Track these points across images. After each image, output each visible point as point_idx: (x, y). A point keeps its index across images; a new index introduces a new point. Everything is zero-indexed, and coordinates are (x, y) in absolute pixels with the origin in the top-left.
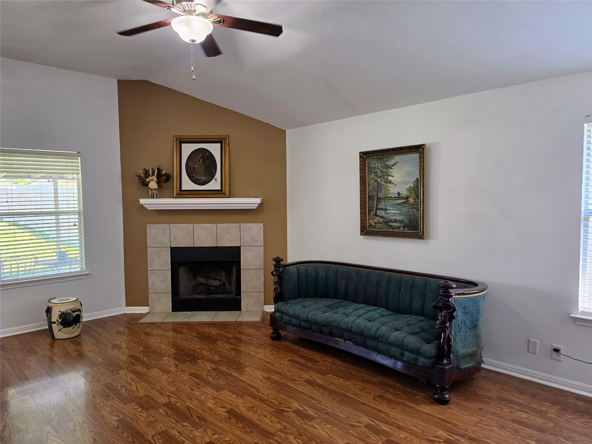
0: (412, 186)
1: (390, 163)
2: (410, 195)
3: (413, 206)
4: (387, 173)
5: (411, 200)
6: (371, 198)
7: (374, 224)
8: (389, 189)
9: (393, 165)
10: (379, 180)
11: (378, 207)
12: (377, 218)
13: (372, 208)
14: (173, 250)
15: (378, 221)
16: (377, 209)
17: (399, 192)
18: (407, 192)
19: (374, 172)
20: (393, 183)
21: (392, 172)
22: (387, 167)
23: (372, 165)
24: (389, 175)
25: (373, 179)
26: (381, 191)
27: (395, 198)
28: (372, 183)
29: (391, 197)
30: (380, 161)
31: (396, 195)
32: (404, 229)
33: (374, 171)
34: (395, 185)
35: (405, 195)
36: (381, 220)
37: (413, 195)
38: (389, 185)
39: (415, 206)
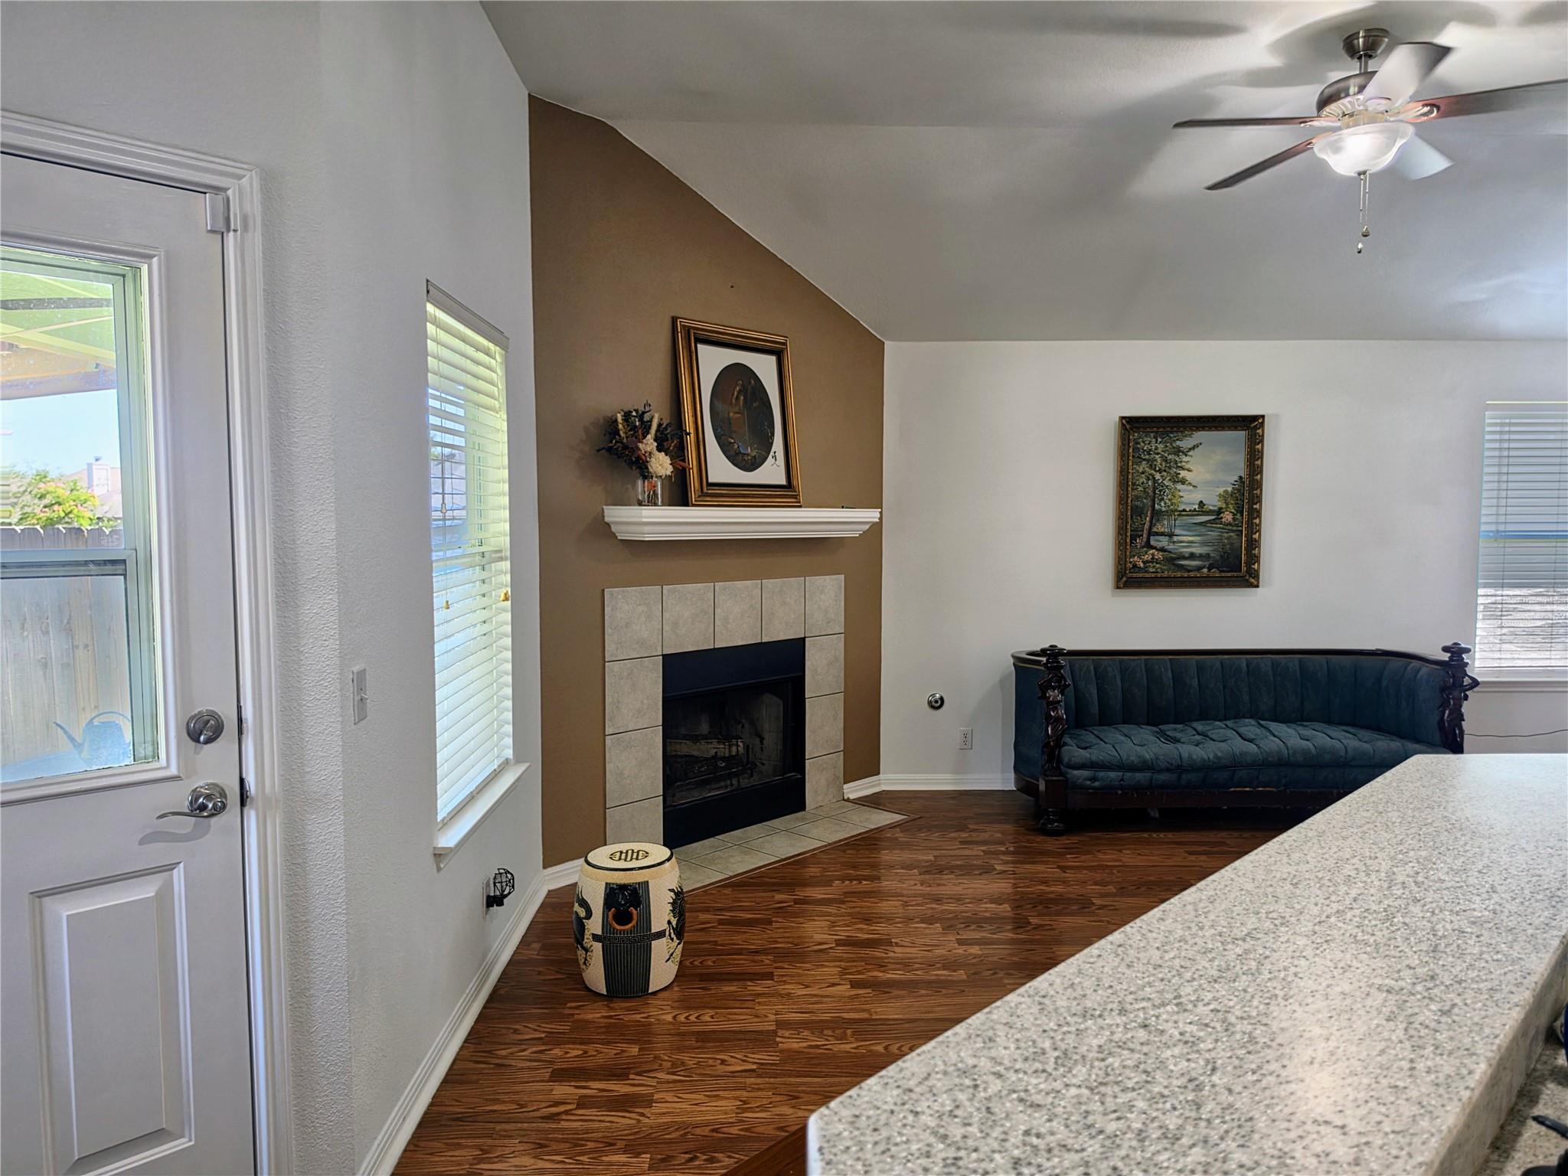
0: (1230, 489)
1: (1185, 443)
2: (1224, 506)
3: (1230, 527)
4: (1176, 463)
5: (1228, 517)
6: (1138, 512)
7: (1142, 565)
8: (1181, 494)
9: (1190, 449)
10: (1158, 476)
11: (1155, 529)
12: (1151, 552)
13: (1140, 533)
14: (668, 660)
15: (1153, 558)
16: (1150, 533)
17: (1201, 502)
18: (1219, 501)
19: (1148, 461)
20: (1190, 484)
21: (1187, 462)
22: (1178, 451)
23: (1142, 444)
24: (1182, 468)
25: (1143, 473)
26: (1163, 499)
27: (1193, 513)
28: (1141, 481)
29: (1184, 510)
30: (1163, 438)
31: (1196, 507)
32: (1209, 570)
33: (1147, 457)
34: (1194, 486)
35: (1213, 506)
36: (1159, 556)
37: (1230, 506)
38: (1179, 486)
39: (1235, 528)
